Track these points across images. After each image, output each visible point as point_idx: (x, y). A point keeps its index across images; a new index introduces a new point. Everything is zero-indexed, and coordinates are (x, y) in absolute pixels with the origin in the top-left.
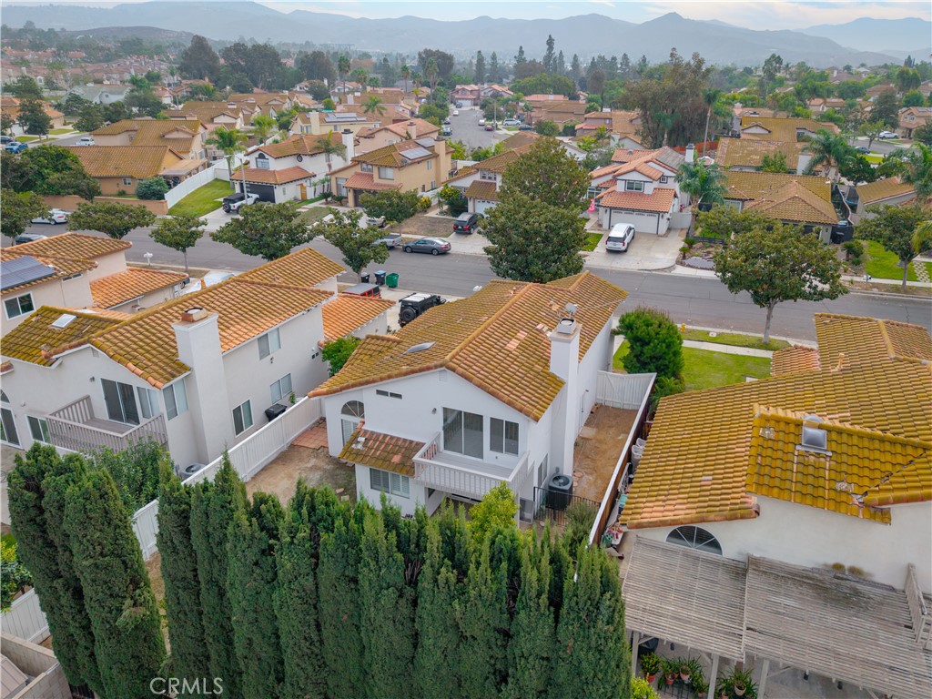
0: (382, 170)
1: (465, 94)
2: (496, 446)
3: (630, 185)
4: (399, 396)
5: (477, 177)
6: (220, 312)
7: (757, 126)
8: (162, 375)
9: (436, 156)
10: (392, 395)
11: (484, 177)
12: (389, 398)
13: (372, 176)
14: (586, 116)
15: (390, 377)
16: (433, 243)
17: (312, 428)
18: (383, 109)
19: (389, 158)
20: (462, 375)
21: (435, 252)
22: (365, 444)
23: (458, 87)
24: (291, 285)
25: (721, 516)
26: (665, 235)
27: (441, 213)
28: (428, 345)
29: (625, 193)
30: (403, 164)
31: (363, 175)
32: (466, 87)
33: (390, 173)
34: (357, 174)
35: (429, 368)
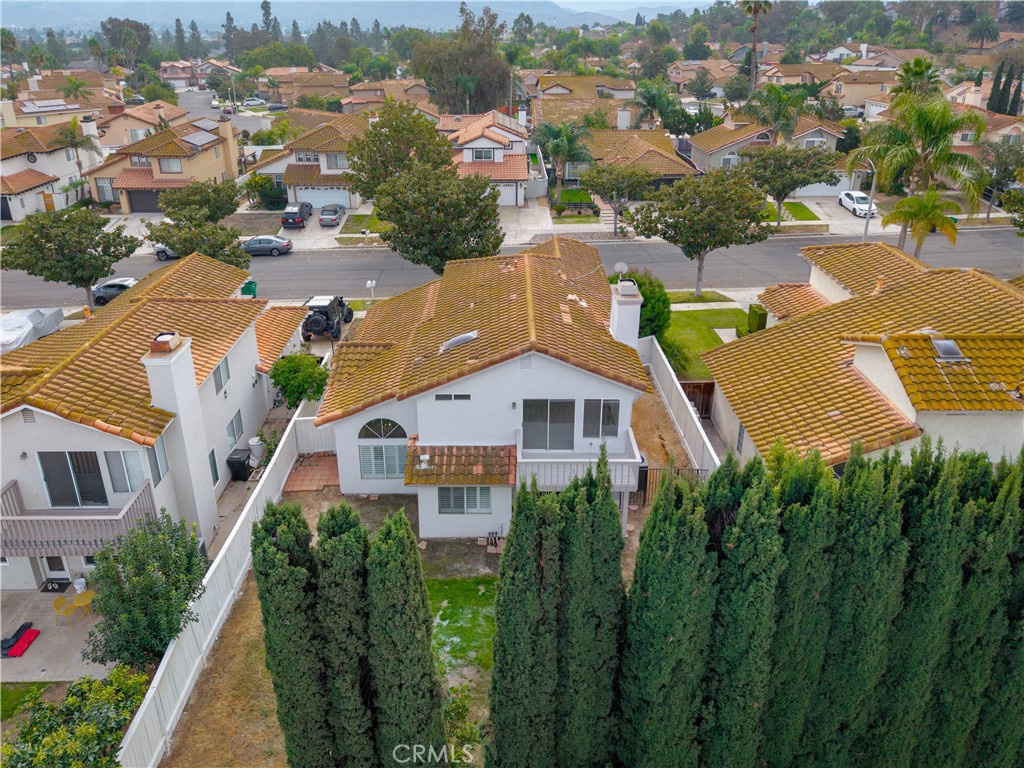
0: (164, 163)
1: (177, 73)
2: (590, 432)
3: (479, 154)
4: (467, 397)
5: (292, 160)
6: (193, 335)
7: (558, 85)
8: (147, 428)
9: (222, 140)
10: (458, 397)
11: (300, 160)
12: (454, 402)
13: (150, 172)
14: (353, 88)
15: (461, 375)
16: (270, 241)
17: (295, 469)
18: (90, 94)
19: (172, 147)
20: (557, 356)
21: (275, 252)
22: (431, 462)
23: (163, 64)
24: (218, 298)
25: (887, 441)
26: (526, 206)
27: (252, 207)
28: (473, 334)
29: (474, 163)
30: (193, 152)
31: (134, 170)
32: (176, 64)
33: (175, 165)
34: (126, 171)
35: (513, 356)
